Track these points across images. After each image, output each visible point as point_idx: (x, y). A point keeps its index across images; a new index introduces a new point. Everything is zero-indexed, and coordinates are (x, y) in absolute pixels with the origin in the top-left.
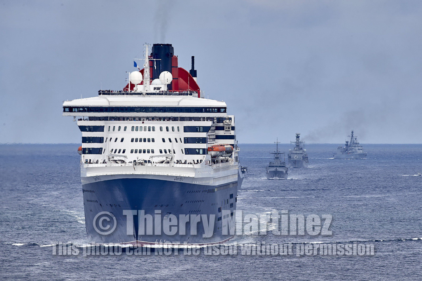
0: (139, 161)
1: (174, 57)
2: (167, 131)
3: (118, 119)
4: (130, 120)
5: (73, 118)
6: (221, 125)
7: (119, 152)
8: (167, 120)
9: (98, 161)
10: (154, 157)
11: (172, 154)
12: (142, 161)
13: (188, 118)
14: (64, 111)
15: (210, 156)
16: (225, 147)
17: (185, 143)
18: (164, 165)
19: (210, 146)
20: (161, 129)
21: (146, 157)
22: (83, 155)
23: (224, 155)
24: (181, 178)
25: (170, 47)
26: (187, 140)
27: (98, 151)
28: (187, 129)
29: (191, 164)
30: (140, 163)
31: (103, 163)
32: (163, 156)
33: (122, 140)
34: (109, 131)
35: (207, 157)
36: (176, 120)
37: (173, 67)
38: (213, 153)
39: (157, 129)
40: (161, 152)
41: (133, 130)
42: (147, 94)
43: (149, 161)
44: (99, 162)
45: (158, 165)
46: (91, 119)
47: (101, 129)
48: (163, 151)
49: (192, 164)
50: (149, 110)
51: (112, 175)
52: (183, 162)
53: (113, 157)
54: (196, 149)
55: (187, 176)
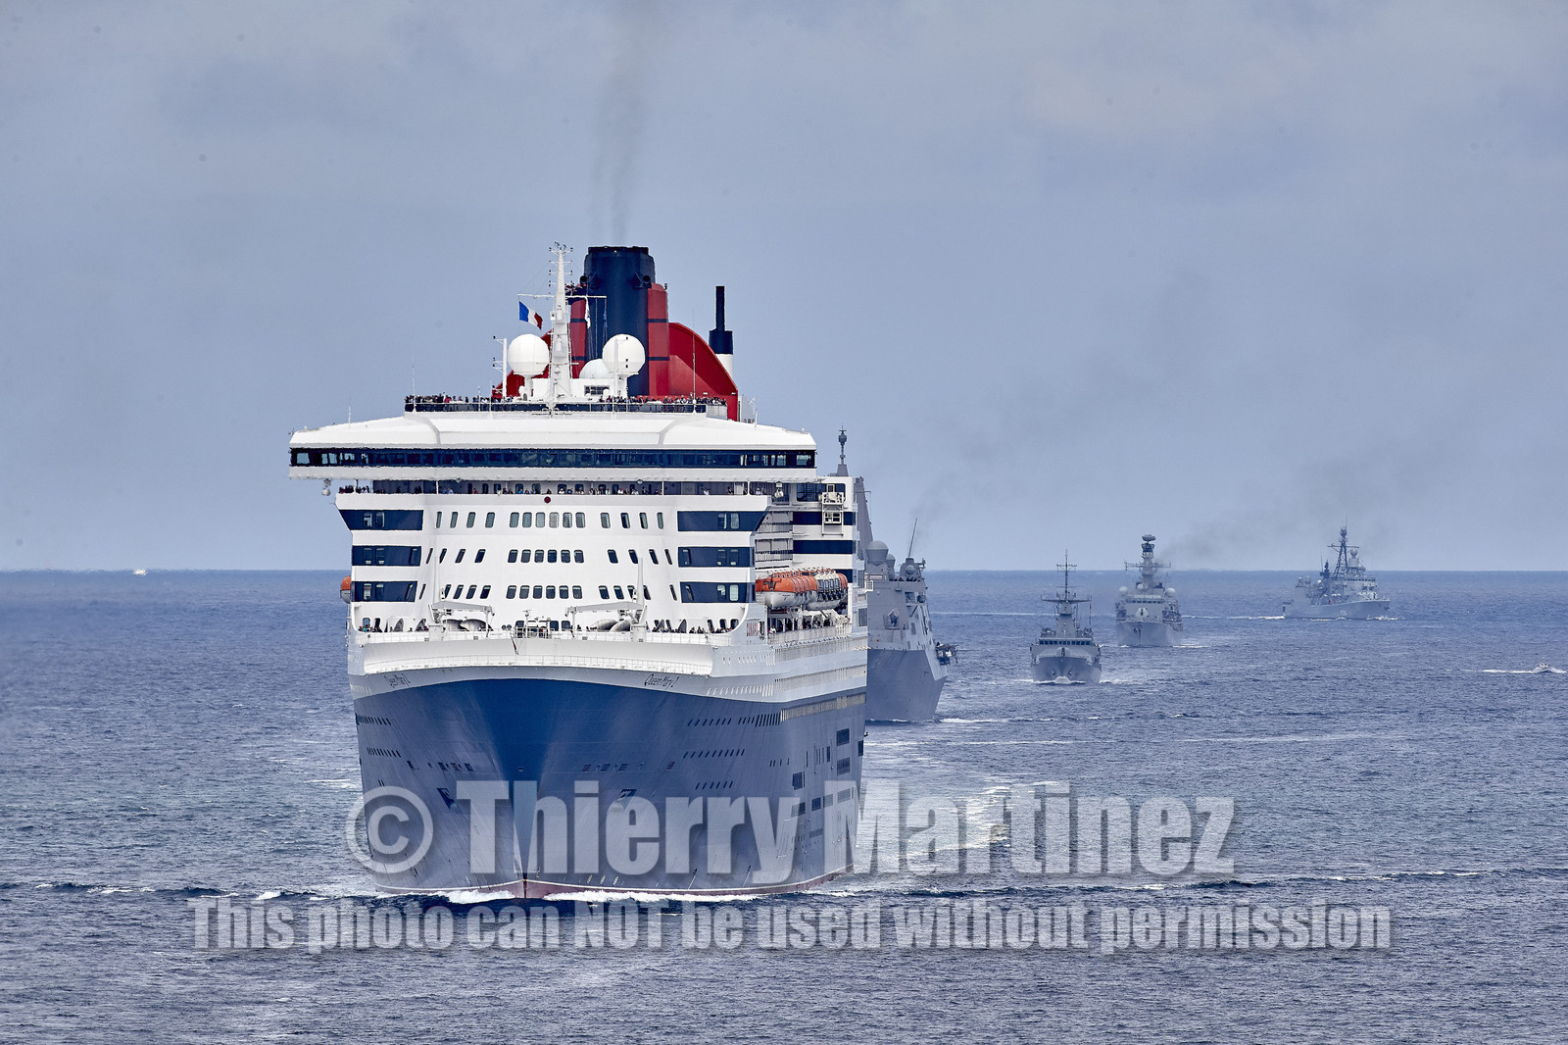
0: (534, 624)
1: (653, 288)
2: (625, 526)
3: (468, 487)
4: (504, 492)
5: (322, 483)
6: (811, 506)
7: (470, 595)
8: (625, 493)
9: (401, 622)
10: (582, 609)
11: (641, 602)
12: (544, 624)
13: (694, 487)
14: (294, 463)
15: (764, 609)
16: (818, 577)
17: (681, 564)
18: (612, 635)
19: (763, 575)
20: (605, 520)
21: (556, 609)
22: (353, 604)
23: (812, 605)
24: (667, 677)
25: (643, 256)
26: (688, 557)
27: (404, 592)
28: (688, 521)
29: (700, 632)
30: (535, 630)
31: (419, 629)
32: (608, 608)
33: (480, 557)
34: (438, 526)
35: (751, 613)
36: (653, 490)
37: (652, 321)
38: (774, 598)
39: (593, 519)
40: (604, 594)
41: (513, 523)
42: (561, 407)
43: (566, 625)
44: (406, 628)
45: (592, 636)
46: (381, 487)
47: (411, 520)
48: (612, 593)
49: (702, 633)
50: (565, 460)
51: (443, 669)
52: (675, 626)
53: (449, 612)
54: (717, 584)
55: (687, 671)
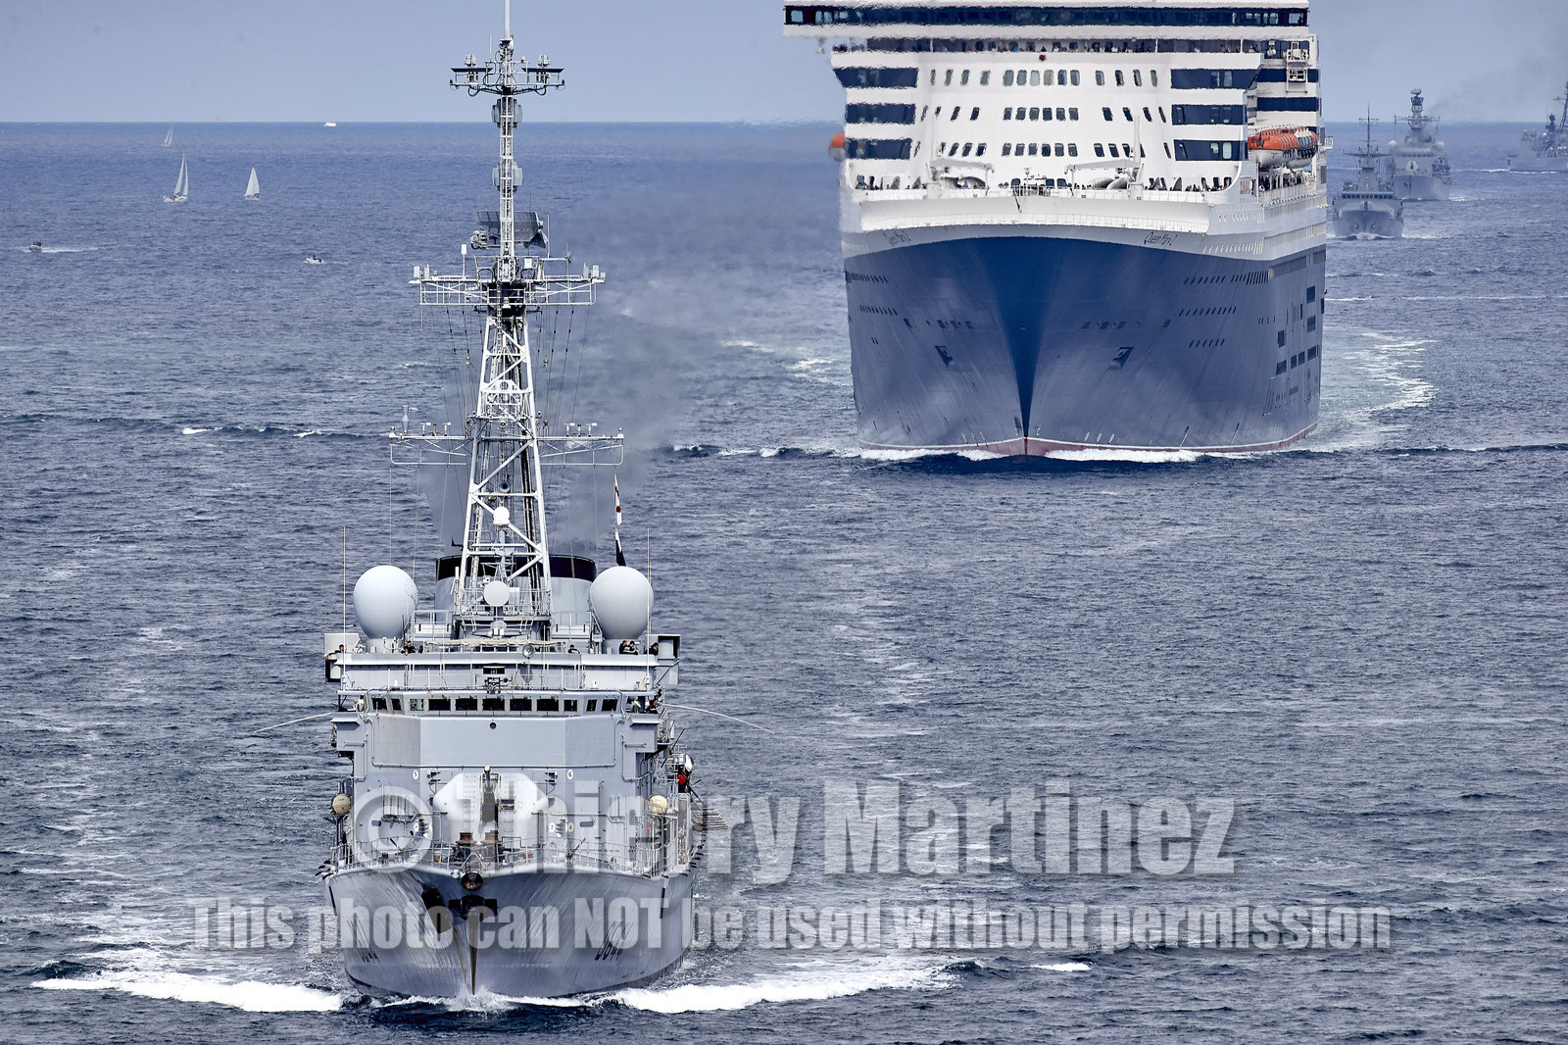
0: (1033, 182)
2: (1119, 83)
3: (962, 45)
4: (1000, 50)
5: (817, 43)
6: (1276, 64)
7: (966, 152)
8: (1119, 51)
9: (897, 180)
10: (1081, 167)
11: (1137, 161)
12: (1041, 182)
13: (1186, 45)
14: (789, 21)
15: (1255, 167)
16: (1297, 134)
17: (1175, 123)
18: (1109, 193)
19: (1253, 132)
20: (1099, 78)
21: (1054, 167)
22: (848, 161)
23: (1292, 163)
24: (1166, 235)
26: (1181, 115)
27: (898, 150)
28: (1183, 79)
29: (1196, 190)
30: (1035, 188)
31: (916, 187)
32: (1106, 165)
33: (975, 114)
34: (932, 84)
35: (1246, 170)
36: (1145, 48)
38: (1263, 156)
39: (1087, 77)
40: (1099, 151)
41: (1008, 81)
43: (1062, 183)
44: (903, 184)
45: (1090, 193)
46: (874, 45)
47: (905, 78)
48: (1107, 151)
50: (1058, 18)
51: (946, 227)
52: (1170, 184)
53: (946, 170)
54: (1211, 142)
55: (1185, 230)
